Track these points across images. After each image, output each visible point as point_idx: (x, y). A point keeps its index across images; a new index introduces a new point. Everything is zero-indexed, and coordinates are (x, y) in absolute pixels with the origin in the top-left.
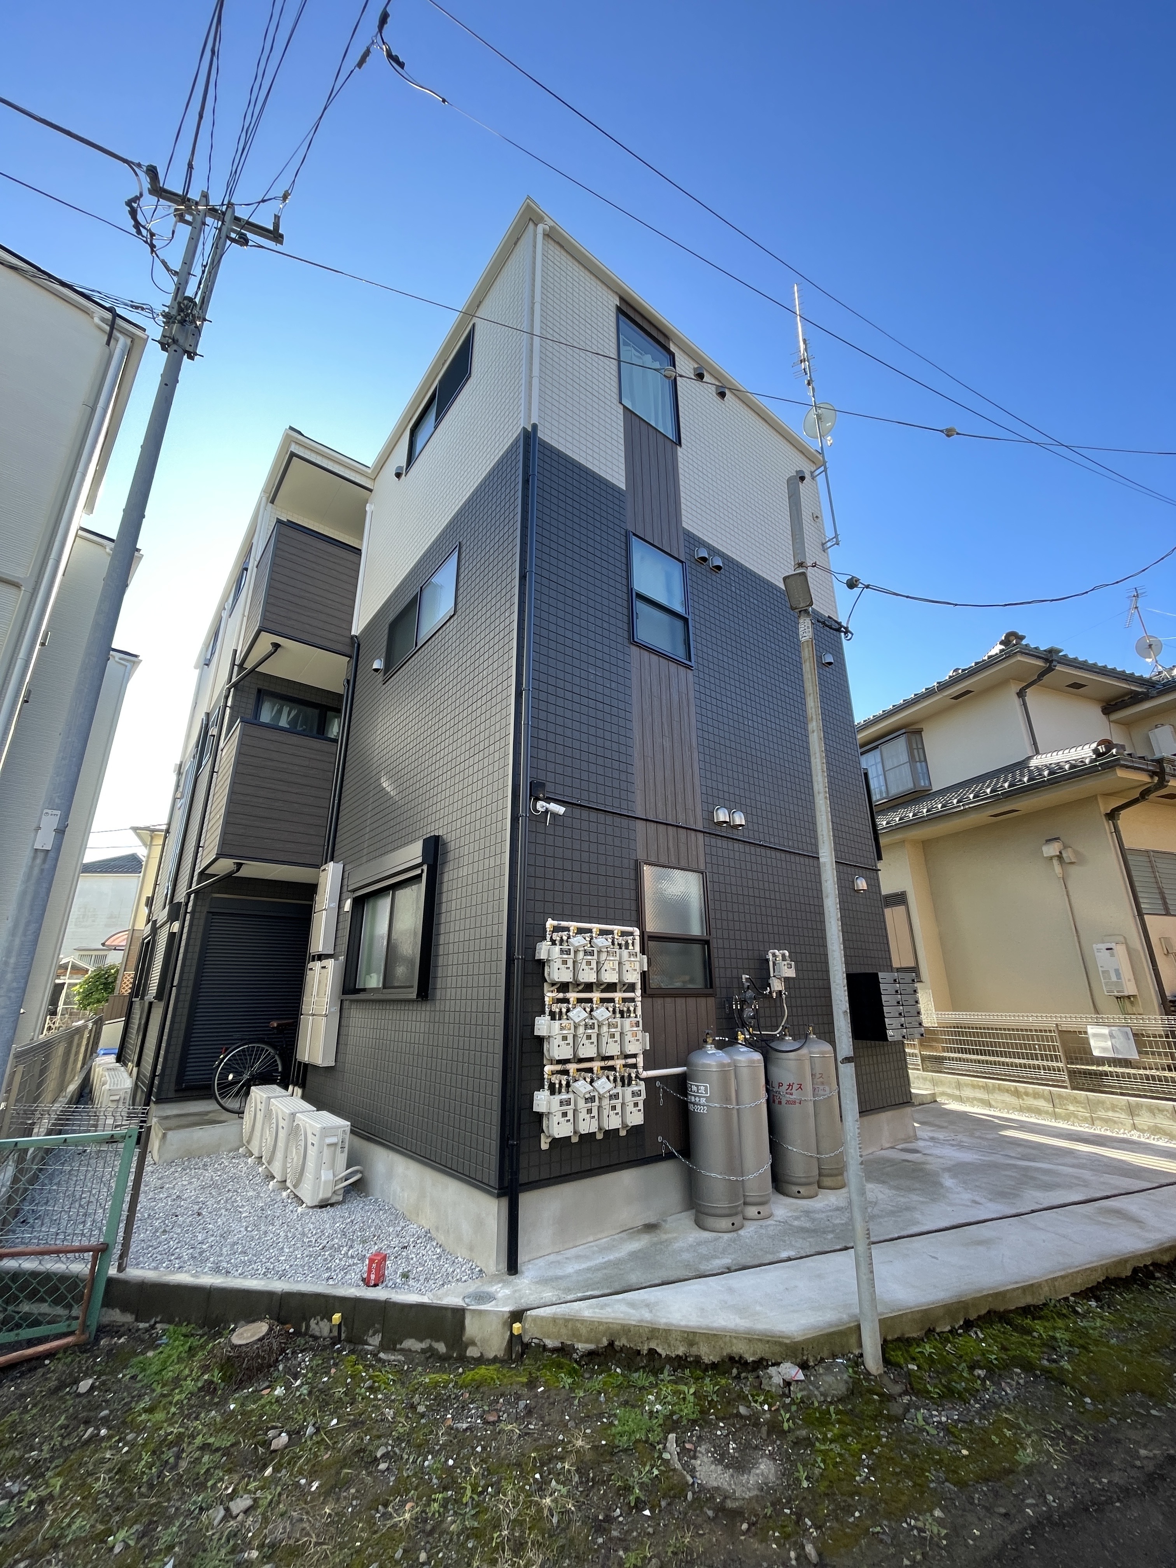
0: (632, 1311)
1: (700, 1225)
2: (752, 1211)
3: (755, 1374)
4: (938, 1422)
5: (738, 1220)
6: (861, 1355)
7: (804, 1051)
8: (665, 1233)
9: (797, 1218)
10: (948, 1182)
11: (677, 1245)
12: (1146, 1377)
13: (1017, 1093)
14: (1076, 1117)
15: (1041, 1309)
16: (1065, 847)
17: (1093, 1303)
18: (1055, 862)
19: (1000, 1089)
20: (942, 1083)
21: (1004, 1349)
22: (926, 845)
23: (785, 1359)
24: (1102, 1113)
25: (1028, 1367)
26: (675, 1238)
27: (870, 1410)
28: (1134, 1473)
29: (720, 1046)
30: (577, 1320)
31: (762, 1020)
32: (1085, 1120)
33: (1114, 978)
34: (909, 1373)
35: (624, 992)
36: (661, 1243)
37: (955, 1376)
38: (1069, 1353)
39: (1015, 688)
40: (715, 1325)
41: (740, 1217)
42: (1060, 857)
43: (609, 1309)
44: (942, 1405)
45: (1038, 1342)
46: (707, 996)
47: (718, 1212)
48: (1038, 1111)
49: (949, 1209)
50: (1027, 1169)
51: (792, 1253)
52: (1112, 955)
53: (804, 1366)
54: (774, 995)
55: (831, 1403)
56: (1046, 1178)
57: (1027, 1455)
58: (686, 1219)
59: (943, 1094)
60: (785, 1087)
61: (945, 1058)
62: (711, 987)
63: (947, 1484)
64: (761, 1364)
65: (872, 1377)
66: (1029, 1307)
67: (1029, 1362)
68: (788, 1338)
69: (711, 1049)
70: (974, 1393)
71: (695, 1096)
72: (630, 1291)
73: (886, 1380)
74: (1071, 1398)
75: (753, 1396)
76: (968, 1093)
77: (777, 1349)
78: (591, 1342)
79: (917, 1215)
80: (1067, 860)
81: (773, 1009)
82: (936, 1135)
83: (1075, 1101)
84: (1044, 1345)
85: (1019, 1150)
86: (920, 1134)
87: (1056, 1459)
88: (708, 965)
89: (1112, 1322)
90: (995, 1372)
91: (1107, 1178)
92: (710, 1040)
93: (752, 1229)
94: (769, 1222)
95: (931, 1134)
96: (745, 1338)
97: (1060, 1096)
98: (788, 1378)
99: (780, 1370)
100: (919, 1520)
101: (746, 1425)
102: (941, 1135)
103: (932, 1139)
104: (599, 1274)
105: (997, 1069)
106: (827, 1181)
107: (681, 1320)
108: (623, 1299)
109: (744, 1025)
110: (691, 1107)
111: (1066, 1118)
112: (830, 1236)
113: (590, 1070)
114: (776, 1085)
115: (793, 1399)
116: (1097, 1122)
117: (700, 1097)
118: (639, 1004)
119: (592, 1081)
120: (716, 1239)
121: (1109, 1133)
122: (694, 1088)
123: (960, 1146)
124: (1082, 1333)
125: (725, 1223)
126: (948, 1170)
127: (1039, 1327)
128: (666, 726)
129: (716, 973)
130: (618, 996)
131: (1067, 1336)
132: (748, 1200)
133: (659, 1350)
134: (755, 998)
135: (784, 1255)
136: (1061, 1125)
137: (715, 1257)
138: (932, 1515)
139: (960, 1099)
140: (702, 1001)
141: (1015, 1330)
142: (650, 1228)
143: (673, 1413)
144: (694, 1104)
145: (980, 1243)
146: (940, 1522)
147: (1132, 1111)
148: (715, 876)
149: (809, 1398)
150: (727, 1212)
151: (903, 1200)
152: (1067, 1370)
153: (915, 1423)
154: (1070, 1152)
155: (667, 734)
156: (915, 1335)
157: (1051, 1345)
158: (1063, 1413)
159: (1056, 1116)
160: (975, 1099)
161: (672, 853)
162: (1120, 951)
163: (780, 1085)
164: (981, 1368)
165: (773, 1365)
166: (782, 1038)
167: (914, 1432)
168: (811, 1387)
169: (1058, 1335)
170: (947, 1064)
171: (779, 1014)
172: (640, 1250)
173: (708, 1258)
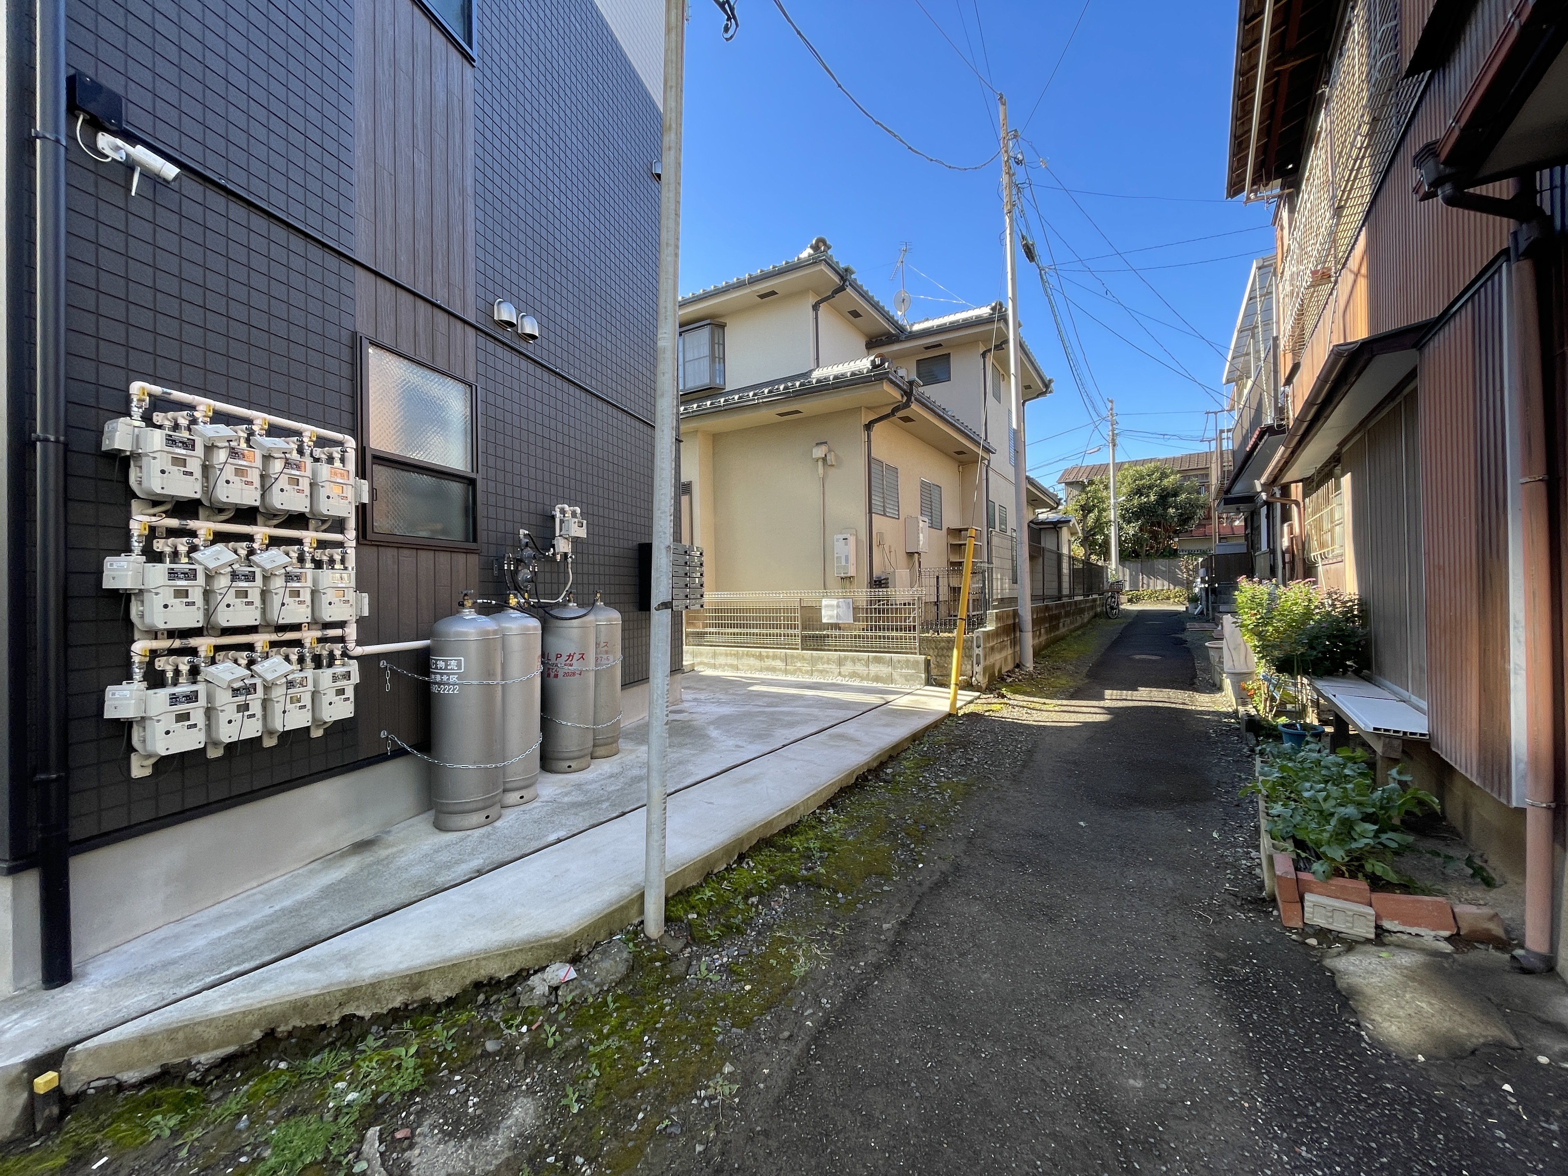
0: (312, 976)
1: (440, 827)
2: (513, 797)
3: (510, 992)
4: (721, 965)
5: (492, 812)
6: (642, 922)
7: (590, 618)
8: (386, 848)
9: (567, 794)
10: (714, 733)
11: (402, 861)
12: (876, 860)
13: (760, 657)
14: (801, 671)
15: (797, 826)
16: (830, 451)
17: (831, 811)
18: (820, 463)
19: (748, 655)
20: (701, 654)
21: (771, 870)
22: (716, 438)
23: (551, 961)
24: (820, 667)
25: (791, 880)
26: (402, 851)
27: (651, 981)
28: (880, 947)
29: (485, 610)
30: (199, 1023)
31: (540, 587)
32: (807, 672)
33: (843, 563)
34: (690, 924)
35: (325, 531)
36: (379, 862)
37: (732, 912)
38: (821, 857)
39: (812, 300)
40: (456, 951)
41: (498, 806)
42: (824, 459)
43: (268, 987)
44: (722, 946)
45: (797, 856)
46: (468, 551)
47: (468, 807)
48: (773, 670)
49: (717, 756)
50: (773, 713)
51: (562, 834)
52: (846, 544)
53: (575, 960)
54: (558, 557)
55: (608, 991)
56: (789, 718)
57: (801, 968)
58: (422, 823)
59: (700, 663)
60: (564, 657)
61: (706, 633)
62: (475, 540)
63: (734, 1030)
64: (522, 976)
65: (654, 943)
66: (788, 827)
67: (793, 877)
68: (556, 937)
69: (469, 614)
70: (748, 922)
71: (442, 674)
72: (315, 944)
73: (667, 939)
74: (827, 898)
75: (506, 1021)
76: (722, 660)
77: (542, 953)
78: (229, 1044)
79: (691, 767)
80: (829, 463)
81: (555, 575)
82: (698, 696)
83: (803, 659)
84: (802, 856)
85: (766, 699)
86: (684, 697)
87: (823, 960)
88: (471, 511)
89: (846, 822)
90: (765, 894)
91: (829, 712)
92: (468, 603)
93: (513, 816)
94: (535, 804)
95: (694, 696)
96: (500, 955)
97: (792, 656)
98: (554, 983)
99: (545, 976)
100: (709, 1087)
101: (495, 1061)
102: (702, 696)
103: (695, 700)
104: (260, 935)
105: (749, 639)
106: (600, 751)
107: (400, 962)
108: (300, 961)
109: (518, 589)
110: (435, 689)
111: (794, 673)
112: (605, 805)
113: (250, 647)
114: (553, 657)
115: (561, 1005)
116: (816, 673)
117: (447, 674)
118: (351, 553)
119: (251, 662)
120: (462, 840)
121: (822, 681)
122: (441, 664)
123: (719, 703)
124: (827, 838)
125: (477, 818)
126: (712, 723)
127: (797, 843)
128: (420, 134)
129: (482, 523)
130: (309, 536)
131: (818, 845)
132: (508, 786)
133: (360, 1013)
134: (534, 558)
135: (552, 837)
136: (790, 678)
137: (458, 862)
138: (722, 1074)
139: (714, 666)
140: (461, 558)
141: (779, 851)
142: (362, 846)
143: (376, 1095)
144: (439, 684)
145: (747, 781)
146: (730, 1078)
147: (840, 662)
148: (490, 395)
149: (581, 995)
150: (480, 805)
151: (676, 755)
152: (822, 874)
153: (699, 976)
154: (801, 697)
155: (421, 146)
156: (694, 884)
157: (807, 855)
158: (823, 914)
159: (786, 672)
160: (726, 665)
161: (422, 342)
162: (852, 540)
163: (558, 656)
164: (753, 895)
165: (536, 972)
166: (564, 605)
167: (697, 986)
168: (584, 982)
169: (812, 846)
170: (708, 638)
171: (562, 580)
172: (341, 881)
173: (448, 866)
